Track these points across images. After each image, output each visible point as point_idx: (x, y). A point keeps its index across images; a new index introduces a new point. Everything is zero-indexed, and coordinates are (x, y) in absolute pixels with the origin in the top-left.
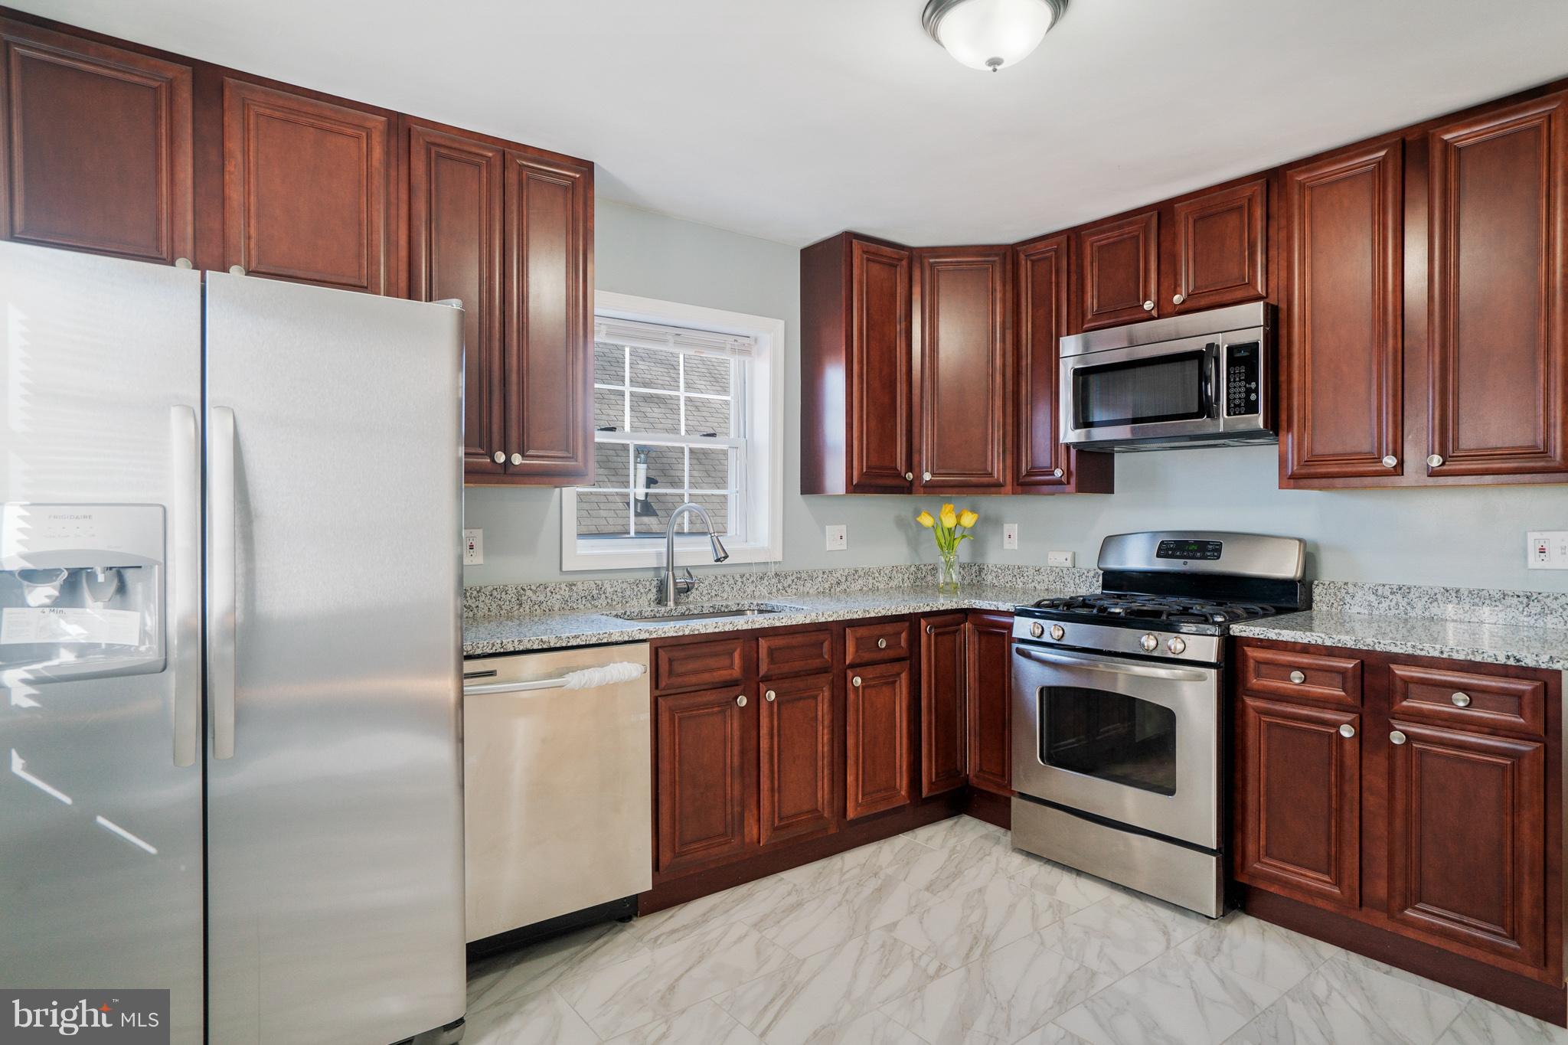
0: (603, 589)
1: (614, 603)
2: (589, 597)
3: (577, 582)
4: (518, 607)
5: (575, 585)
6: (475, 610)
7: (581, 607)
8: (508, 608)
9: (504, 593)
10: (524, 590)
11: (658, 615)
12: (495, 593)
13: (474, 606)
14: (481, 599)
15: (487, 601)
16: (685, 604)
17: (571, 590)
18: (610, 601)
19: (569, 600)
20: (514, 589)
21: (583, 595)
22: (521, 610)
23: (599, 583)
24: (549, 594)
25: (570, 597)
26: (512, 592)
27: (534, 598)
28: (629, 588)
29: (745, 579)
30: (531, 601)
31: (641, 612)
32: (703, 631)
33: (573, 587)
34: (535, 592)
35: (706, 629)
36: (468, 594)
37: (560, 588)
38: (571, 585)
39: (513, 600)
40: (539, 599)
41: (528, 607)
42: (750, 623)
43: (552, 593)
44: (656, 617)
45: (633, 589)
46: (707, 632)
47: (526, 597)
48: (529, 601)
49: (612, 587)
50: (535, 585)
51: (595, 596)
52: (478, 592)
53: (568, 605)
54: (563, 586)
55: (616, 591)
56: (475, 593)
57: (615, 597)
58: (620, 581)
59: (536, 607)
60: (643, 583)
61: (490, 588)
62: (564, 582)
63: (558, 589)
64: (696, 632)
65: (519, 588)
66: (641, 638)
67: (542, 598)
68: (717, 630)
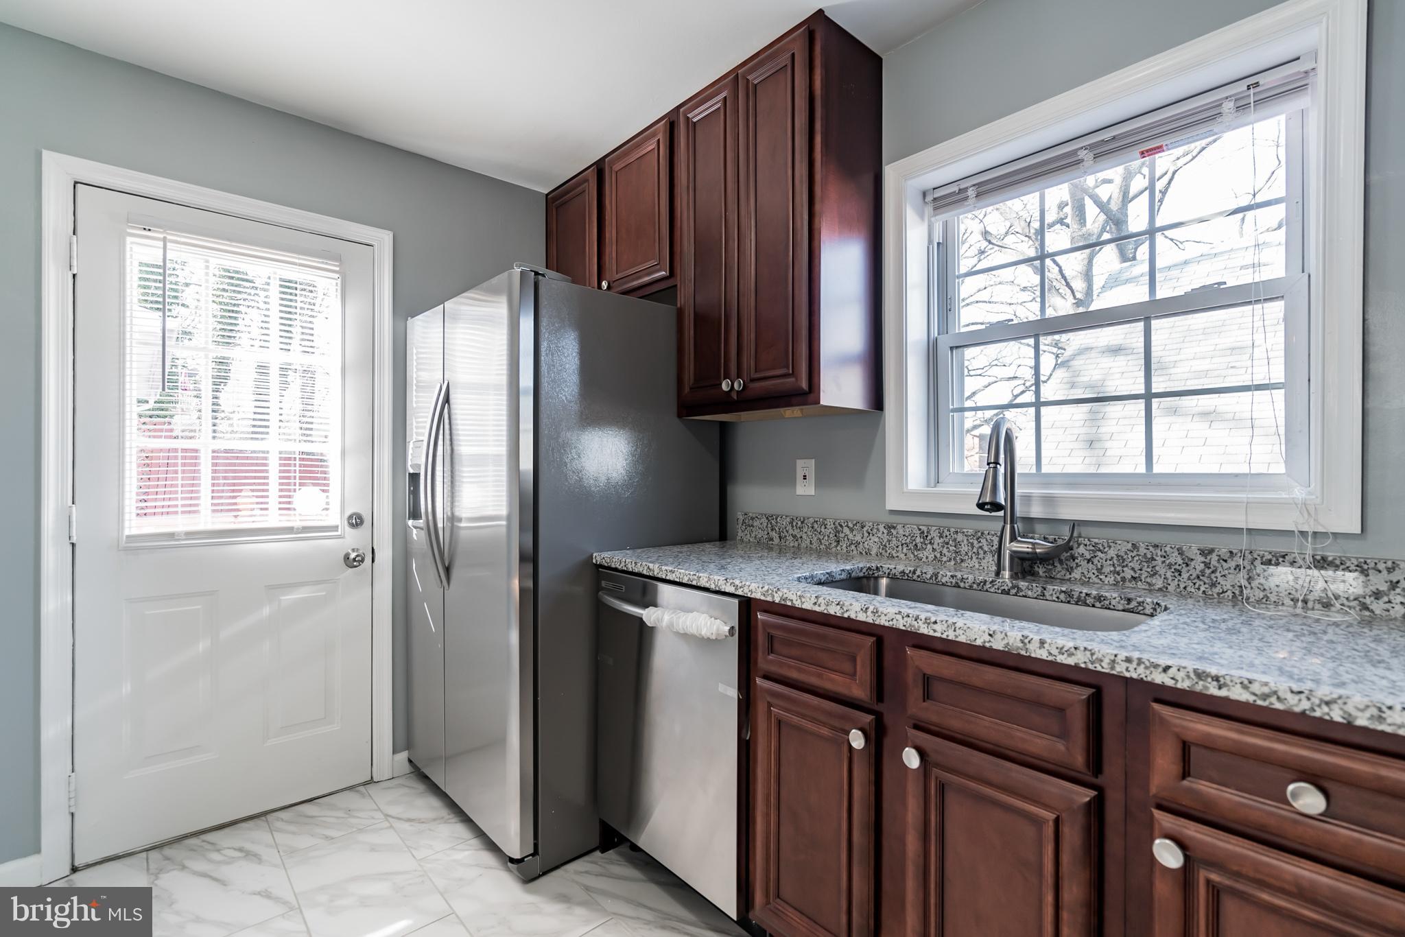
0: (929, 538)
1: (945, 559)
2: (911, 546)
3: (897, 524)
4: (836, 543)
5: (894, 528)
6: (800, 540)
7: (902, 556)
8: (827, 543)
9: (823, 527)
10: (841, 526)
11: (962, 585)
12: (816, 526)
13: (799, 536)
14: (805, 530)
15: (810, 533)
16: (1063, 581)
17: (890, 533)
18: (938, 555)
19: (887, 545)
20: (832, 523)
21: (903, 542)
22: (838, 548)
23: (924, 529)
24: (866, 534)
25: (889, 541)
26: (830, 526)
27: (851, 536)
28: (965, 541)
29: (1214, 558)
30: (848, 539)
31: (936, 575)
32: (798, 604)
33: (892, 530)
34: (852, 530)
35: (803, 603)
36: (794, 524)
37: (878, 530)
38: (890, 527)
39: (831, 536)
40: (856, 539)
41: (845, 545)
42: (869, 613)
43: (869, 534)
44: (959, 587)
45: (972, 544)
46: (804, 607)
47: (843, 535)
48: (846, 539)
49: (941, 537)
50: (852, 521)
51: (919, 545)
52: (802, 522)
53: (886, 551)
54: (881, 527)
55: (947, 543)
56: (799, 523)
57: (945, 551)
58: (953, 530)
59: (853, 547)
60: (988, 537)
61: (811, 520)
62: (882, 523)
63: (875, 530)
64: (789, 603)
65: (837, 524)
66: (727, 591)
67: (858, 538)
68: (817, 609)
